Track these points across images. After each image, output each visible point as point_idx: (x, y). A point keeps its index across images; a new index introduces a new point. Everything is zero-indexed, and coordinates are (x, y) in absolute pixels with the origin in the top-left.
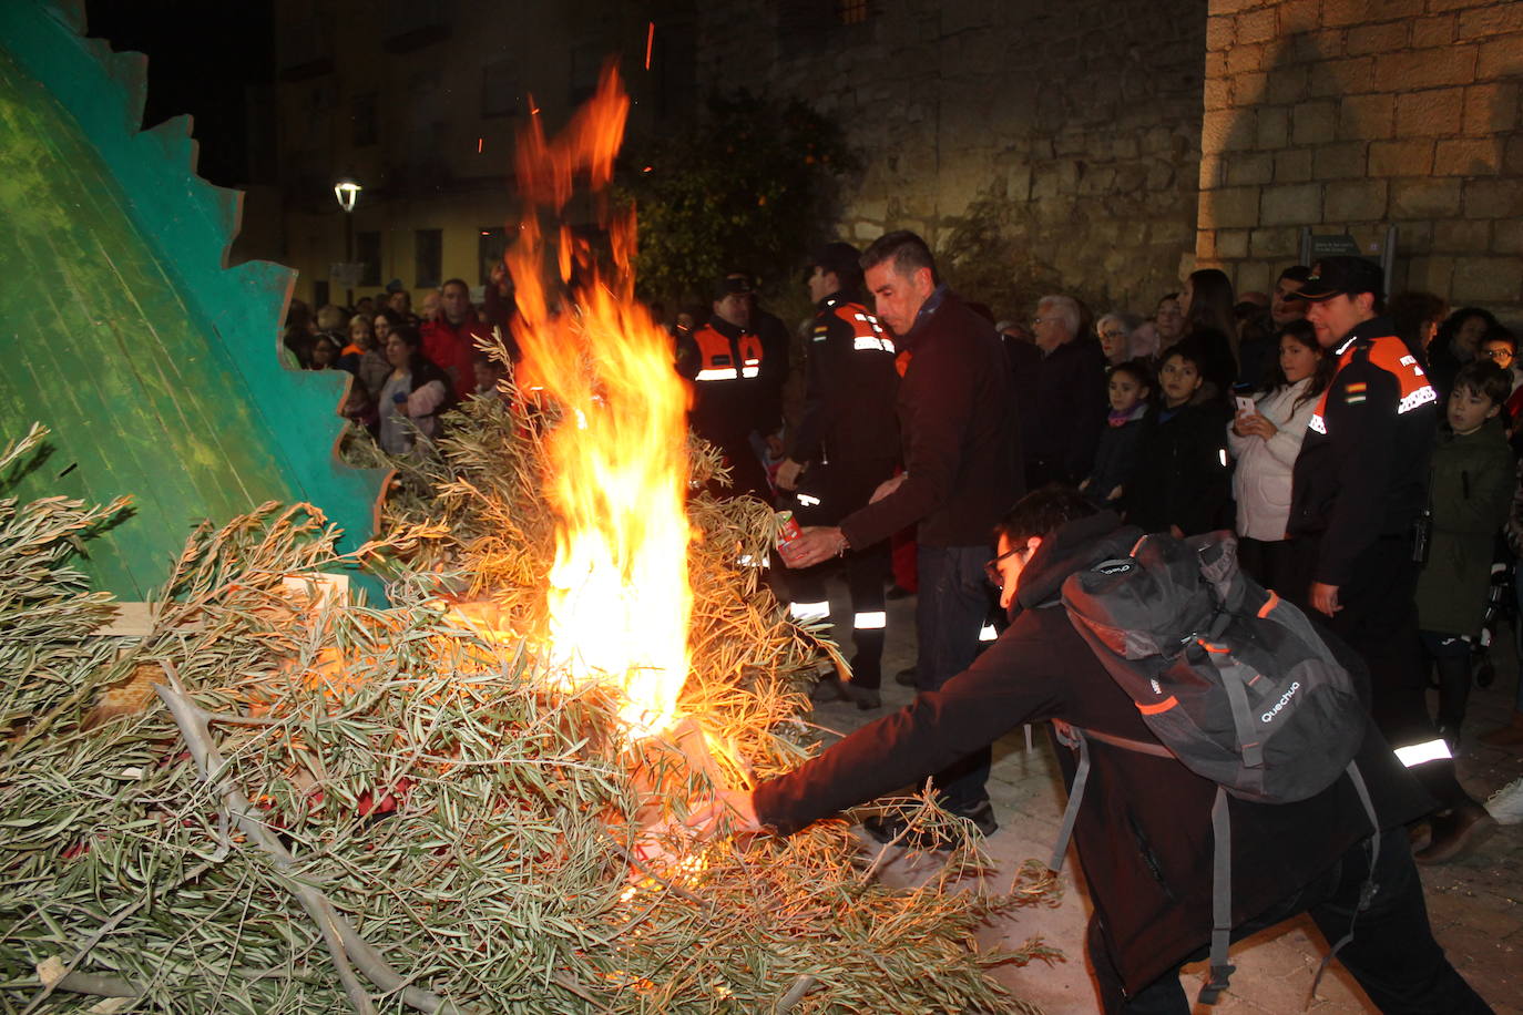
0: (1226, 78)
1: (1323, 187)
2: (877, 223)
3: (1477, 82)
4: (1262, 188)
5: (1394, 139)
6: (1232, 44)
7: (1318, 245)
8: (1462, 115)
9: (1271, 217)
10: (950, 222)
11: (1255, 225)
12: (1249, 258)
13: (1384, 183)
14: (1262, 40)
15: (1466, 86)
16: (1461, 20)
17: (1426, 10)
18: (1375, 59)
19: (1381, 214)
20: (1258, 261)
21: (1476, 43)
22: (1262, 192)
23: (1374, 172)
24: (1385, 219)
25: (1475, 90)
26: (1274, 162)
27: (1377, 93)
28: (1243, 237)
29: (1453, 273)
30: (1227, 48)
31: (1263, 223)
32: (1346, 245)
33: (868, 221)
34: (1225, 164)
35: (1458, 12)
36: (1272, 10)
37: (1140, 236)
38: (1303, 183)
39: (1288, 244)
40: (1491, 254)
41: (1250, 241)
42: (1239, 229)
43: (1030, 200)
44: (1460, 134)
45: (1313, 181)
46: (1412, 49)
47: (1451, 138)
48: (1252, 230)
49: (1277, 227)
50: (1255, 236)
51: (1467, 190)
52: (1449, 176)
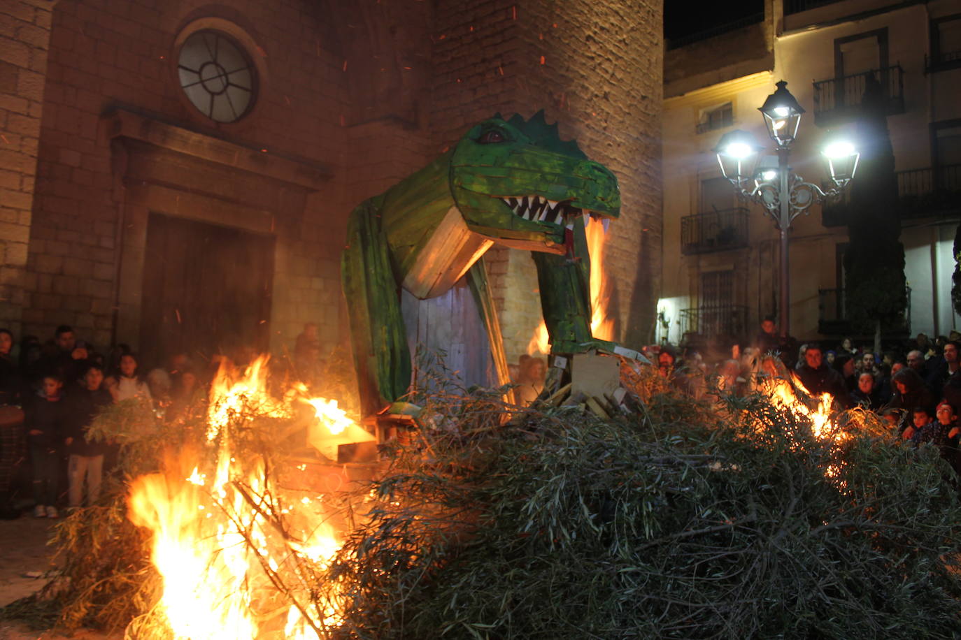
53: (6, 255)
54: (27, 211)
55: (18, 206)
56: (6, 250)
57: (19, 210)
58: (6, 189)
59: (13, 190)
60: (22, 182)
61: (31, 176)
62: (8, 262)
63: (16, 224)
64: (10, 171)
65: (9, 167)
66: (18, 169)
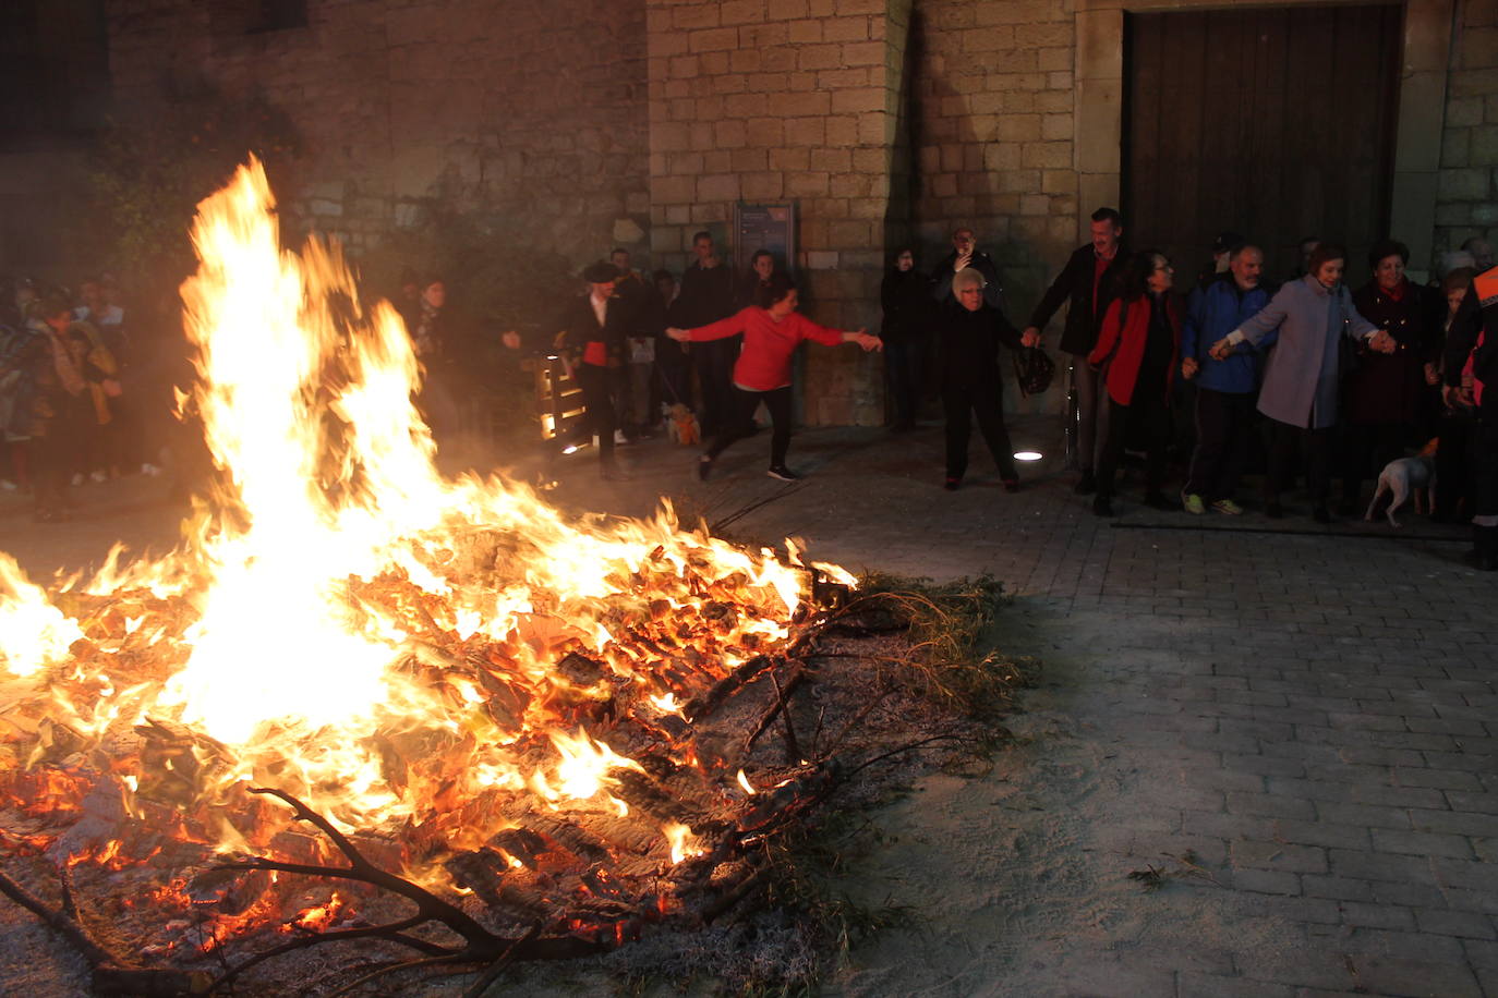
0: (665, 100)
1: (740, 176)
2: (335, 202)
3: (832, 115)
4: (697, 177)
5: (784, 147)
6: (669, 79)
8: (825, 135)
9: (705, 196)
10: (408, 200)
11: (693, 201)
12: (690, 224)
13: (780, 174)
14: (690, 76)
15: (825, 116)
16: (820, 76)
17: (797, 68)
18: (768, 96)
19: (779, 195)
21: (828, 90)
22: (697, 179)
23: (773, 168)
24: (782, 197)
25: (830, 119)
26: (704, 159)
27: (770, 117)
28: (685, 210)
30: (665, 80)
31: (699, 200)
32: (763, 214)
33: (324, 199)
34: (669, 160)
35: (817, 72)
36: (695, 58)
37: (580, 209)
38: (726, 174)
40: (850, 220)
41: (691, 210)
42: (682, 204)
43: (482, 180)
44: (825, 146)
45: (732, 172)
46: (790, 91)
47: (819, 148)
48: (691, 204)
49: (710, 203)
51: (832, 180)
52: (819, 172)
53: (858, 133)
54: (879, 65)
55: (868, 63)
56: (857, 125)
57: (868, 68)
58: (852, 42)
59: (860, 42)
60: (869, 27)
61: (879, 16)
62: (862, 142)
63: (868, 87)
64: (853, 17)
65: (852, 13)
66: (863, 11)
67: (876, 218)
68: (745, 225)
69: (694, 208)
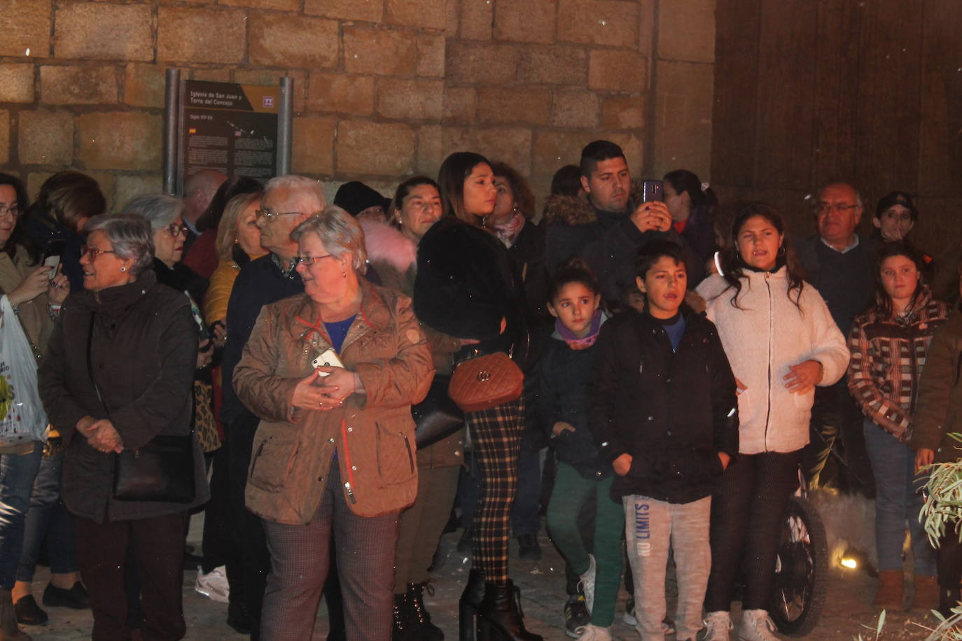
7: (195, 94)
9: (71, 46)
11: (45, 54)
12: (34, 104)
13: (243, 15)
19: (238, 59)
20: (52, 109)
22: (55, 6)
24: (241, 66)
28: (26, 71)
29: (336, 140)
31: (58, 54)
32: (236, 97)
39: (103, 88)
40: (378, 118)
41: (37, 74)
42: (17, 60)
48: (39, 62)
49: (82, 60)
50: (49, 73)
51: (347, 37)
52: (324, 17)
67: (429, 121)
68: (192, 117)
69: (43, 69)
